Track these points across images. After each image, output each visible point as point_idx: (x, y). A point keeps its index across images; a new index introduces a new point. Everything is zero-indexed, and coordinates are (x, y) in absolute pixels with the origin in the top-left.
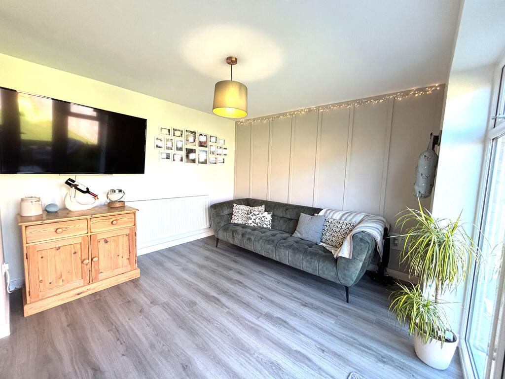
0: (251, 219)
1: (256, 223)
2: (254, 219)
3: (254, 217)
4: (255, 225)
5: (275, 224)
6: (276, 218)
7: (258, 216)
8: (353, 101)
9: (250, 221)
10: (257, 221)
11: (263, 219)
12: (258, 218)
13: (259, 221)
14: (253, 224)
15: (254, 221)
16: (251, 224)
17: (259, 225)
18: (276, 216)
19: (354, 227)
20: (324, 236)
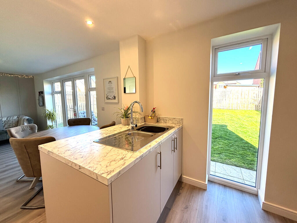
19: (18, 120)
20: (5, 127)
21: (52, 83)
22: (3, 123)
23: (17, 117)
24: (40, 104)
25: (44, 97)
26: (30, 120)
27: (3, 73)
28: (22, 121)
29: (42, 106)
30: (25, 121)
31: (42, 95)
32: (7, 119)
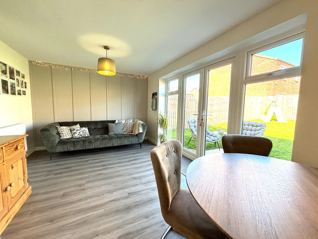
0: (77, 133)
1: (80, 135)
2: (79, 133)
3: (78, 132)
4: (80, 136)
5: (91, 133)
6: (91, 129)
7: (80, 130)
8: (123, 74)
9: (76, 135)
10: (81, 133)
11: (84, 131)
12: (81, 132)
13: (82, 133)
14: (79, 136)
15: (79, 134)
16: (77, 136)
17: (83, 135)
18: (90, 129)
19: (134, 124)
20: (123, 131)
21: (167, 82)
22: (123, 126)
23: (132, 120)
24: (153, 108)
25: (157, 99)
26: (145, 125)
27: (126, 74)
28: (137, 126)
29: (155, 110)
30: (140, 126)
31: (156, 96)
32: (125, 122)
